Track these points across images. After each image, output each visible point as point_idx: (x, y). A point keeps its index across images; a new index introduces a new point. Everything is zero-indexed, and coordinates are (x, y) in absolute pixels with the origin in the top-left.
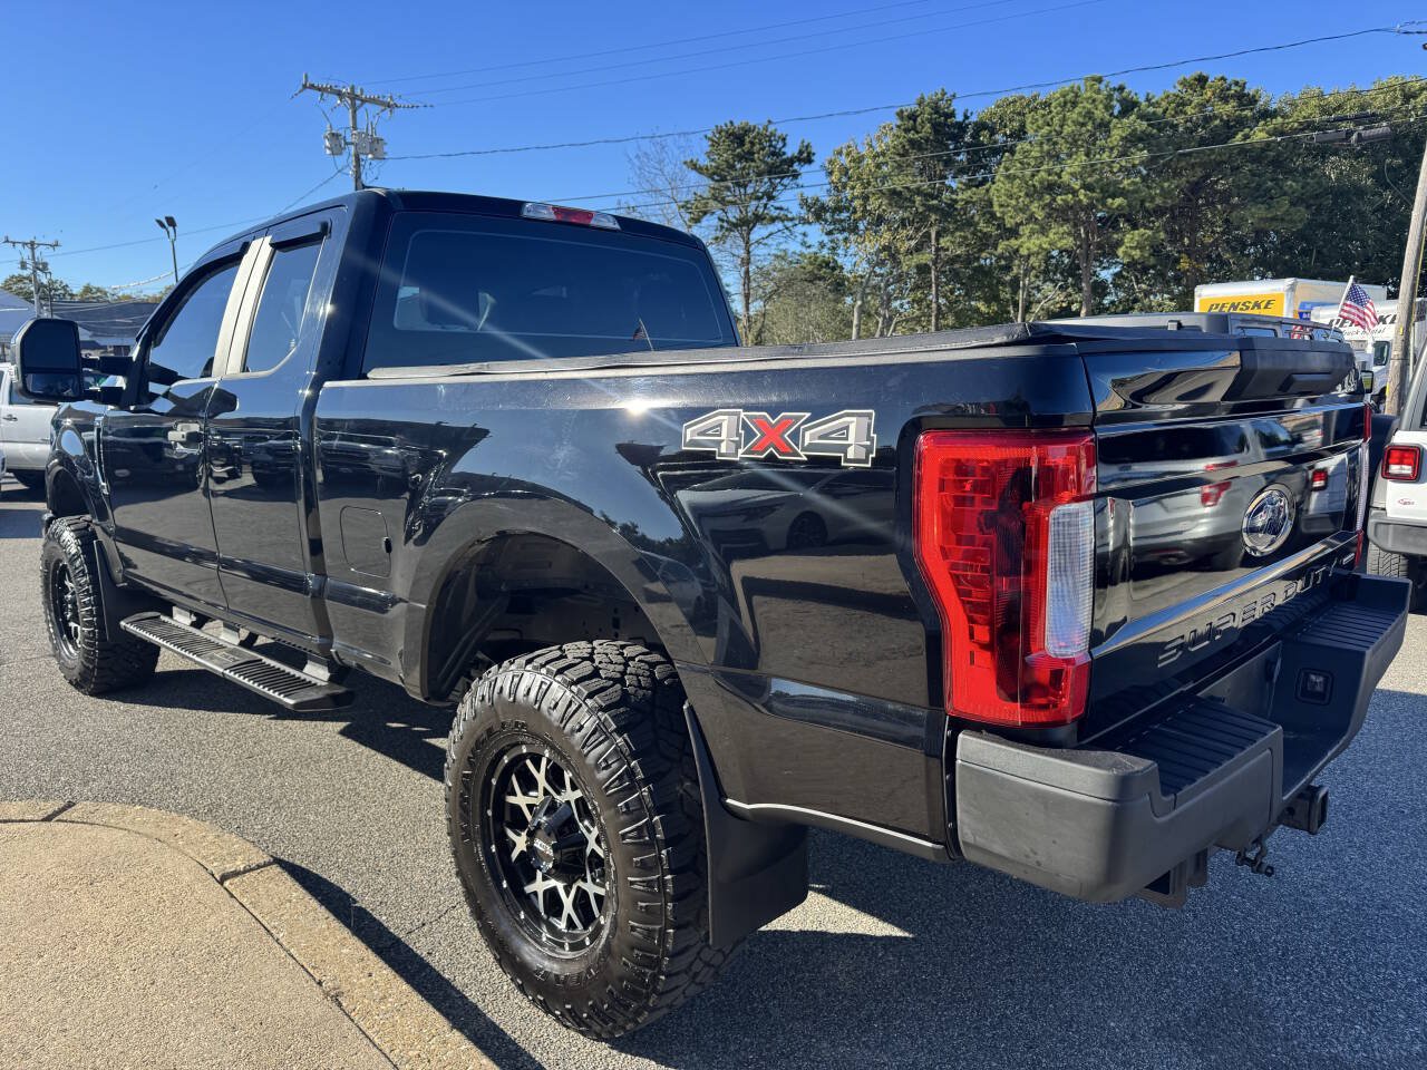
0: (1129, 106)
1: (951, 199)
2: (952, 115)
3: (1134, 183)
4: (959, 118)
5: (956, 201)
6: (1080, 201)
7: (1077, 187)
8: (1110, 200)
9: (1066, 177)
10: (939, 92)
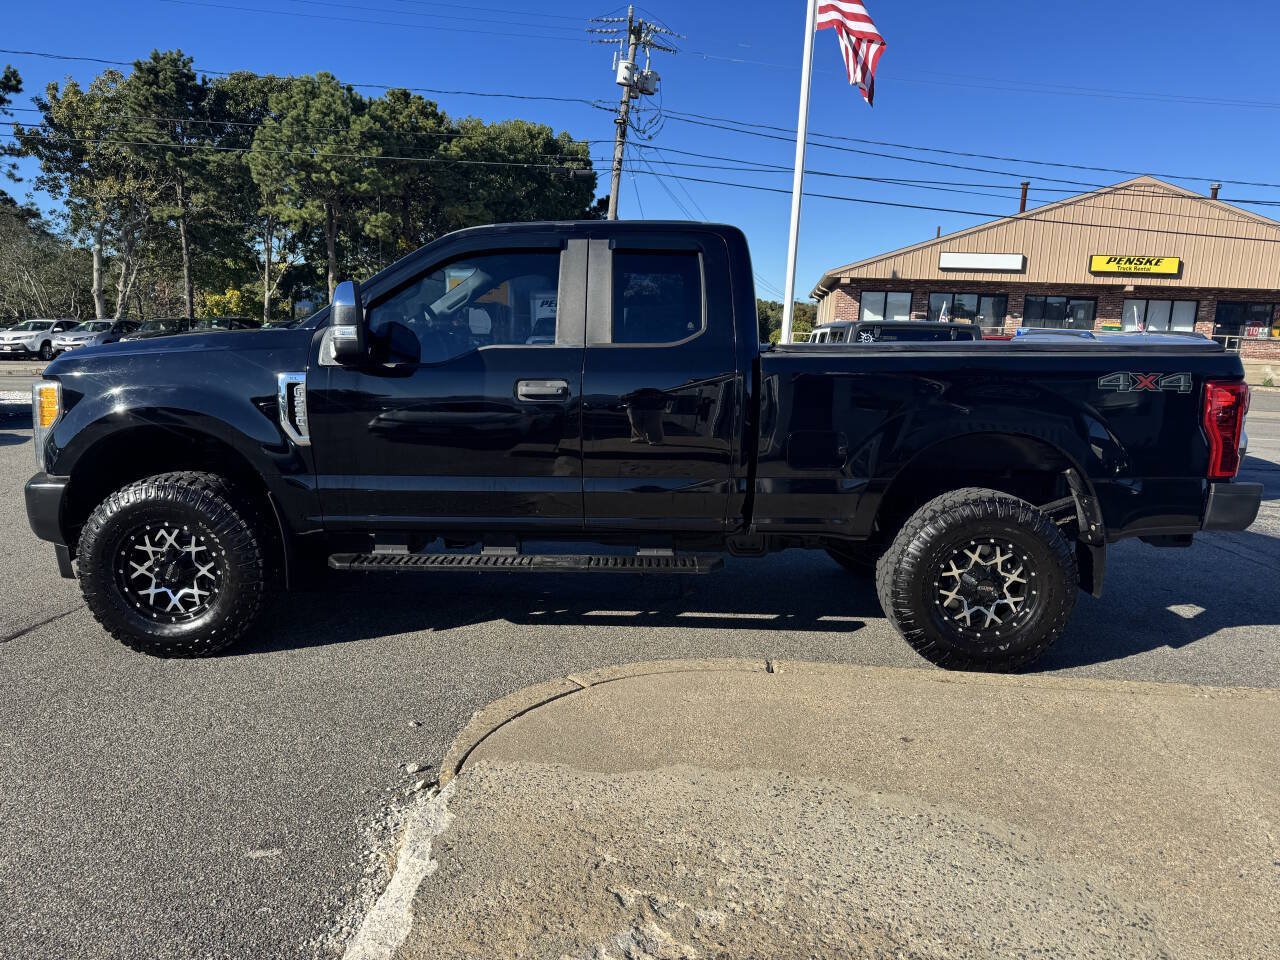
0: (359, 107)
1: (202, 159)
2: (193, 78)
3: (373, 172)
4: (199, 82)
5: (208, 162)
6: (332, 181)
7: (328, 168)
8: (357, 184)
9: (317, 159)
10: (175, 51)
